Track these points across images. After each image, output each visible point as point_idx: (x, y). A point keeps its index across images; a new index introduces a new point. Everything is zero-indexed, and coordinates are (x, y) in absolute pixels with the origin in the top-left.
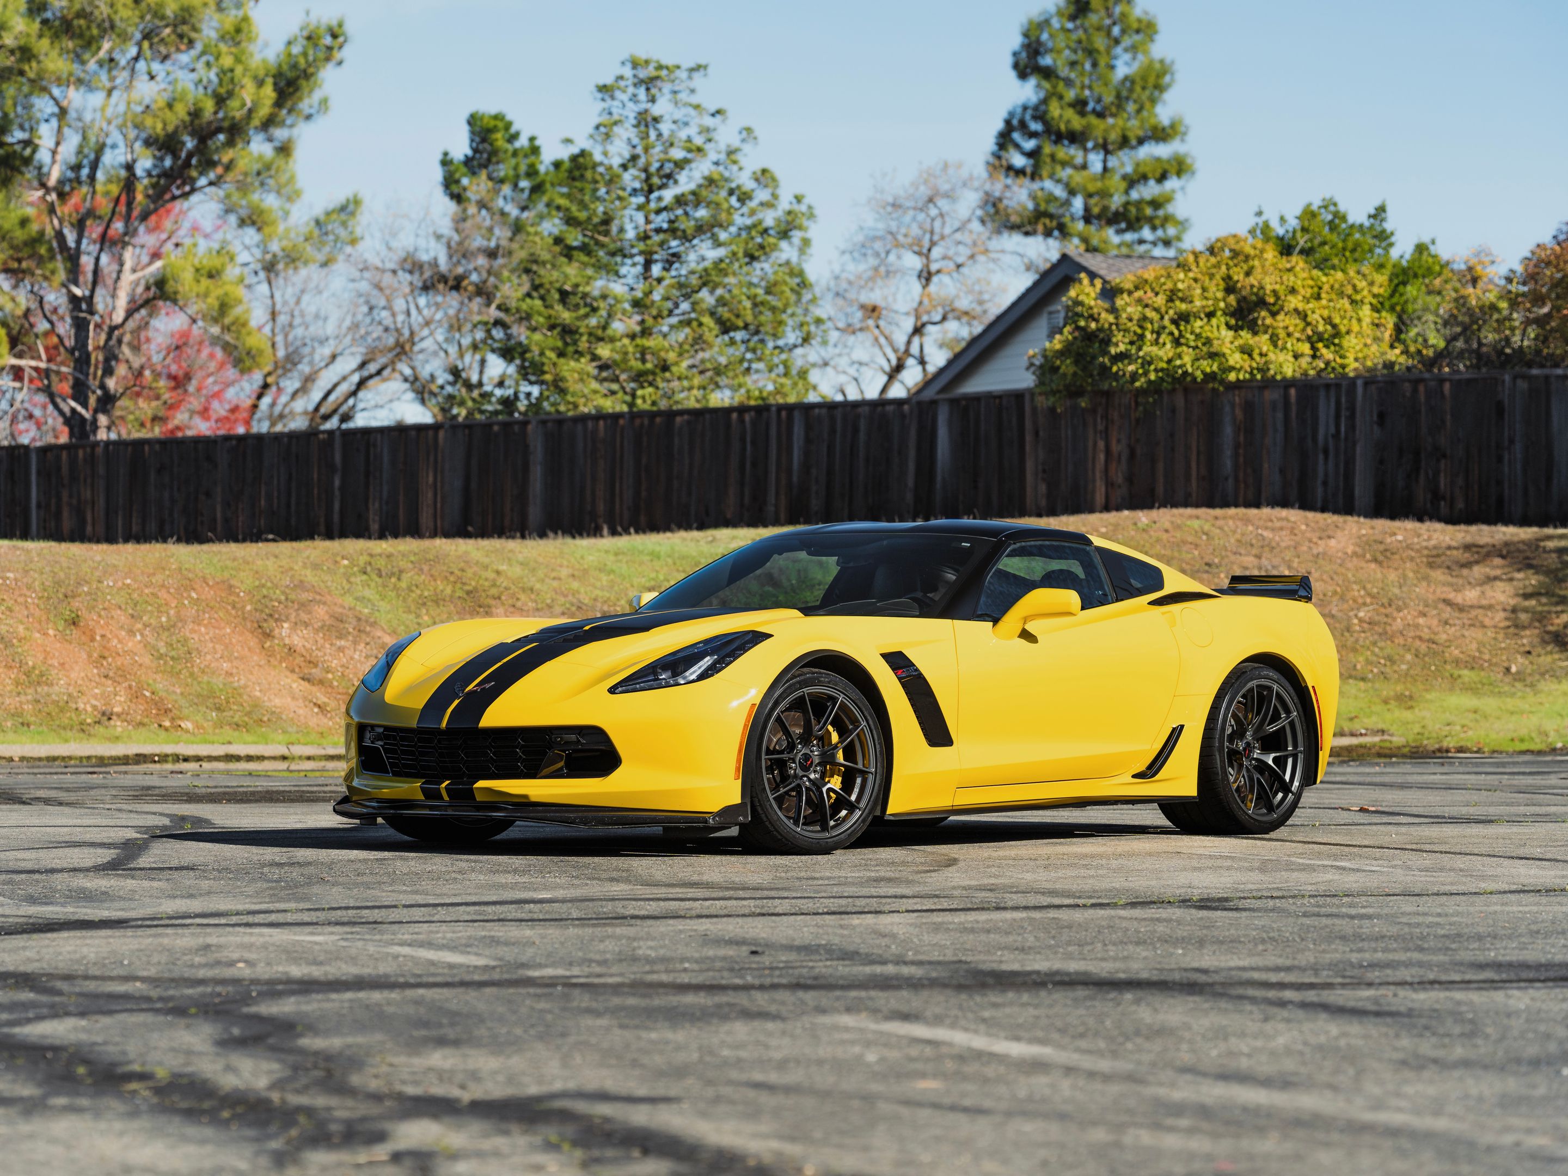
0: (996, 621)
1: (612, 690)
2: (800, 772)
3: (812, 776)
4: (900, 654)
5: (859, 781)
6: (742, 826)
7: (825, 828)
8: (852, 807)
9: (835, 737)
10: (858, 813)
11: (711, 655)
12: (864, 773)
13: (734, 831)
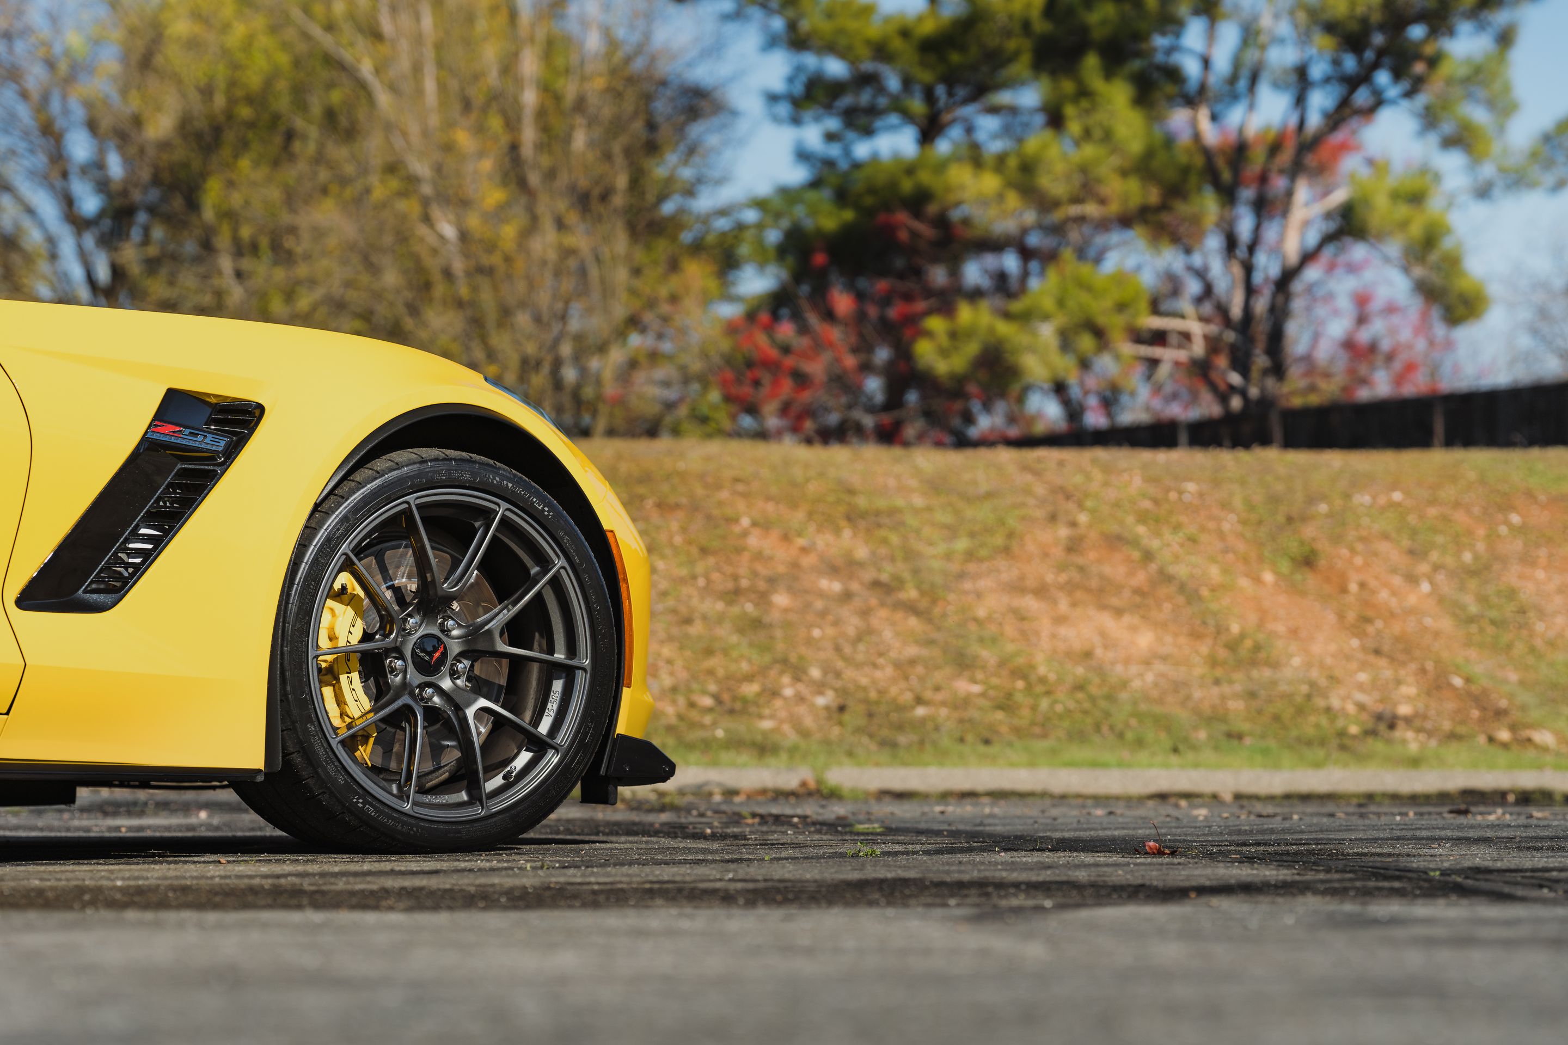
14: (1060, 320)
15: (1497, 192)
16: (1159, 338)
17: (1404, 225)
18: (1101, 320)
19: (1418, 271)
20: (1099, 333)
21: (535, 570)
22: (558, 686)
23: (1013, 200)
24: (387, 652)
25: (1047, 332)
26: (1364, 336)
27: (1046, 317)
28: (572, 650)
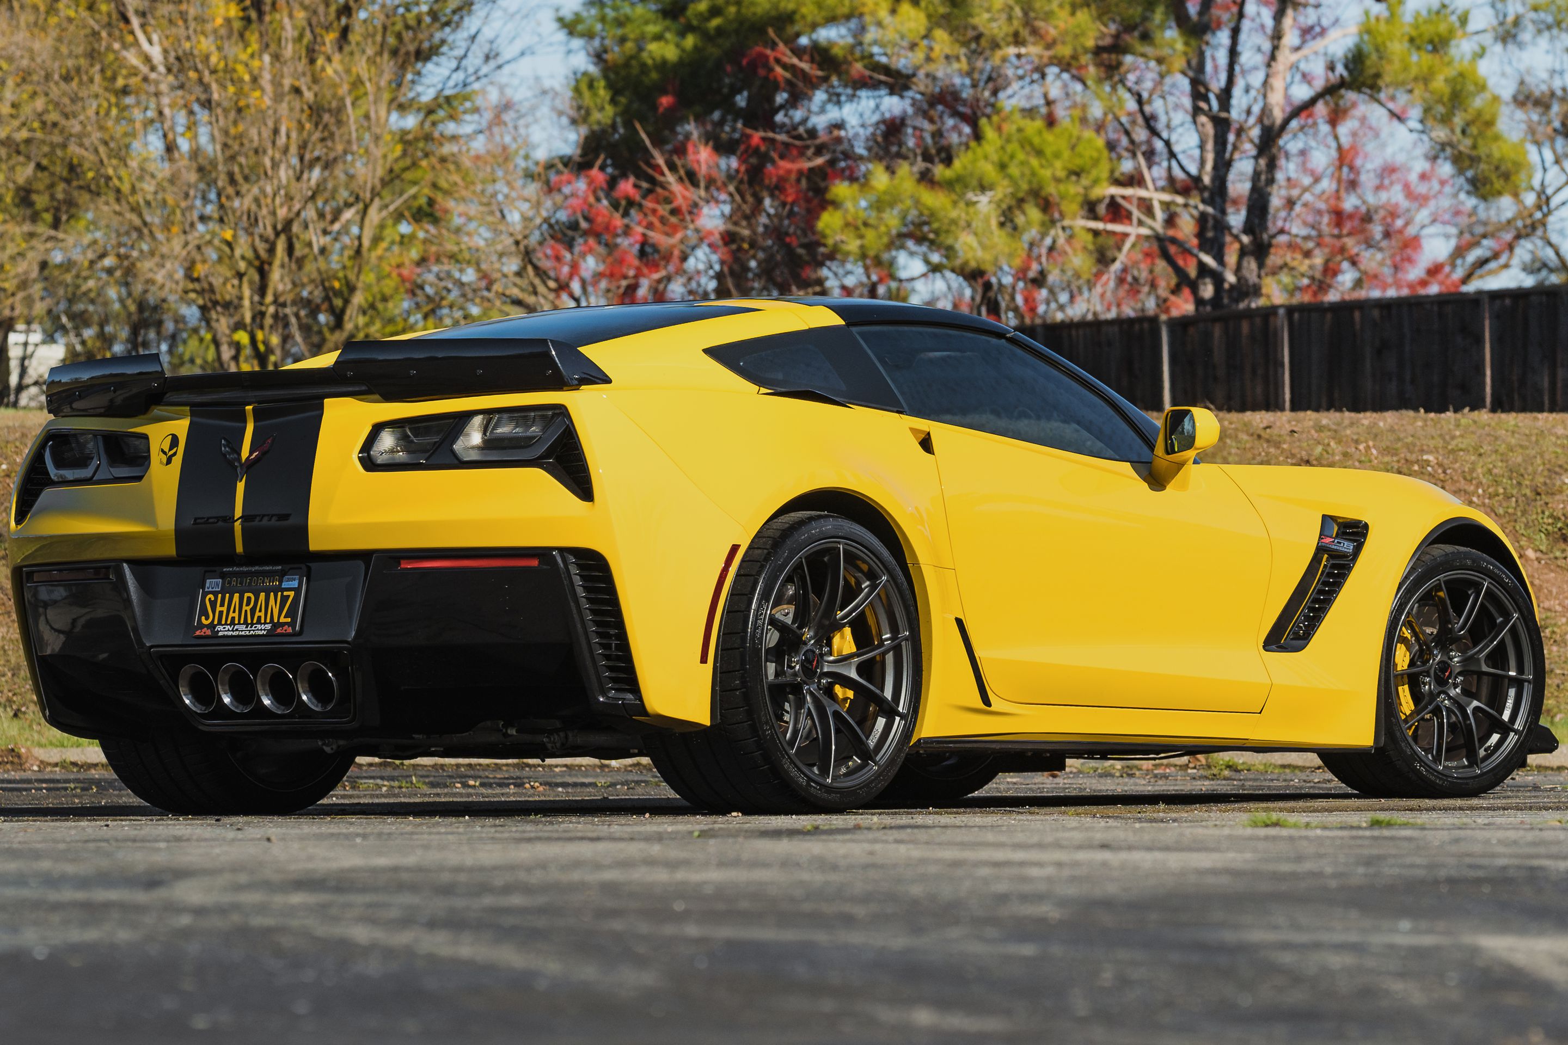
14: (1002, 190)
15: (1526, 36)
16: (1116, 211)
17: (1425, 79)
18: (1051, 189)
19: (1441, 133)
20: (1046, 205)
21: (1500, 620)
22: (1512, 692)
23: (942, 40)
24: (1420, 673)
25: (985, 203)
26: (1350, 203)
27: (983, 188)
28: (1520, 670)
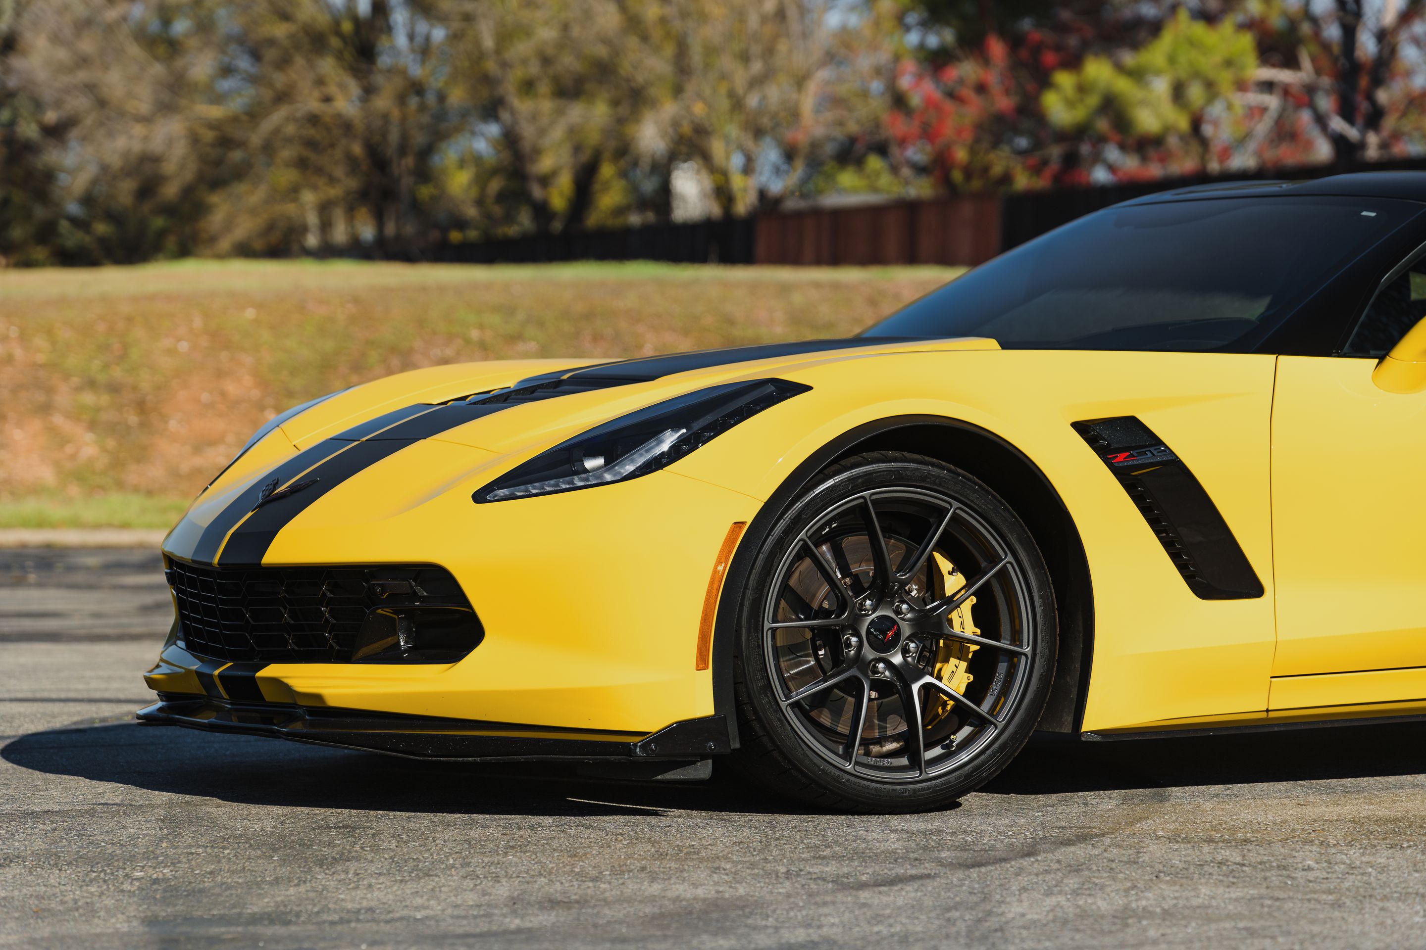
0: (1382, 359)
1: (480, 497)
2: (869, 653)
3: (897, 659)
4: (1131, 424)
5: (1002, 668)
6: (719, 761)
7: (916, 763)
8: (981, 724)
9: (954, 583)
10: (990, 734)
11: (675, 428)
12: (1012, 656)
13: (703, 770)
